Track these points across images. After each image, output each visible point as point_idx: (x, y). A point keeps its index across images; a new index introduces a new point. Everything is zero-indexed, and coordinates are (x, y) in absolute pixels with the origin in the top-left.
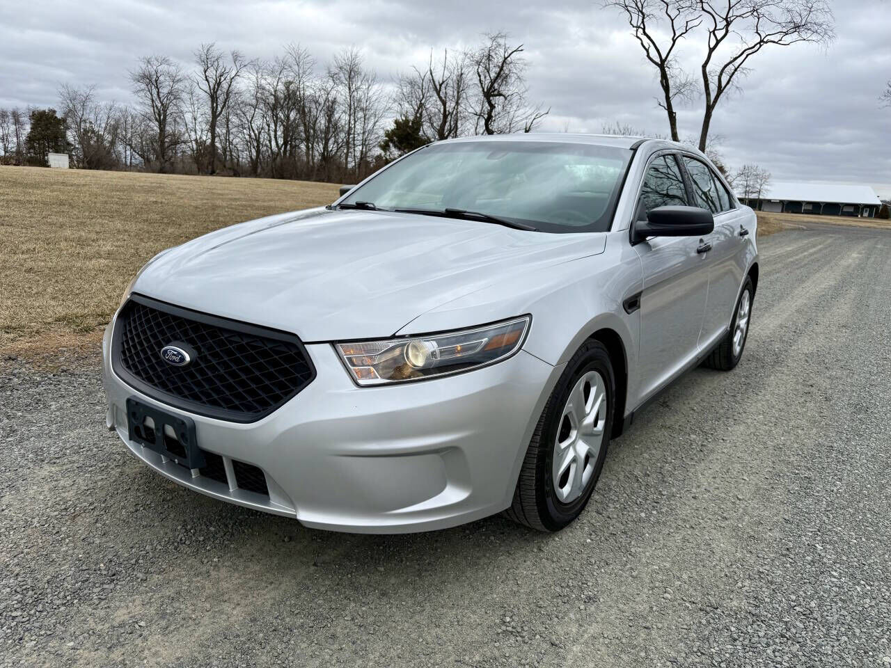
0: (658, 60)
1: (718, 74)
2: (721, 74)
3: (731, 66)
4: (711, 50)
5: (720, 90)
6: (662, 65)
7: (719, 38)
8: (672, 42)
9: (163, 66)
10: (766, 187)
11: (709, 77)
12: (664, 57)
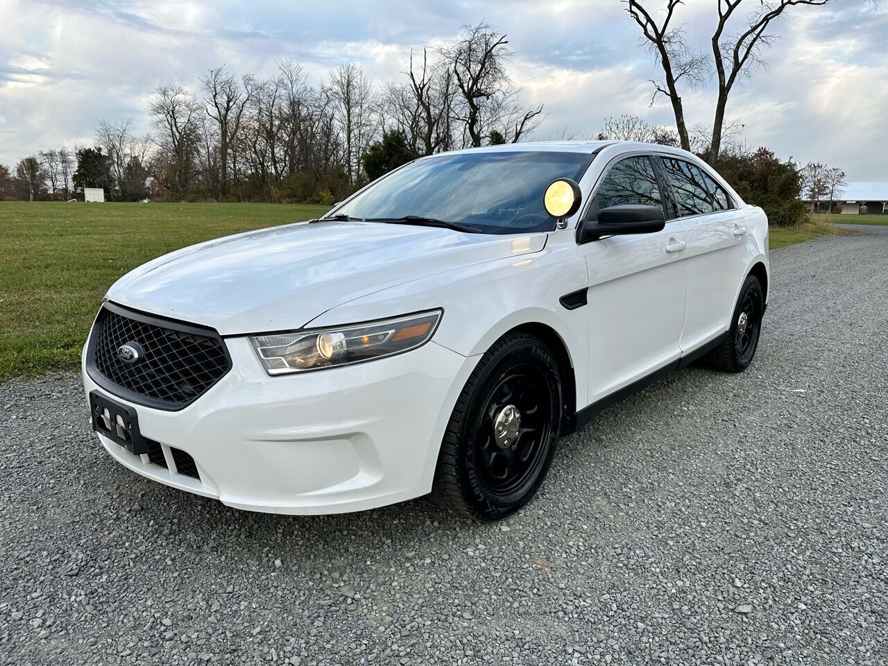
0: (654, 36)
1: (734, 47)
2: (738, 47)
3: (749, 36)
4: (723, 19)
5: (737, 66)
6: (659, 40)
7: (732, 3)
8: (668, 11)
9: (178, 95)
10: (840, 187)
11: (722, 52)
12: (660, 31)
